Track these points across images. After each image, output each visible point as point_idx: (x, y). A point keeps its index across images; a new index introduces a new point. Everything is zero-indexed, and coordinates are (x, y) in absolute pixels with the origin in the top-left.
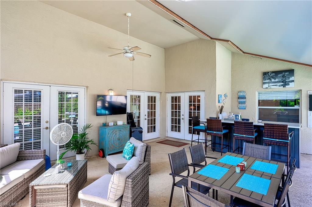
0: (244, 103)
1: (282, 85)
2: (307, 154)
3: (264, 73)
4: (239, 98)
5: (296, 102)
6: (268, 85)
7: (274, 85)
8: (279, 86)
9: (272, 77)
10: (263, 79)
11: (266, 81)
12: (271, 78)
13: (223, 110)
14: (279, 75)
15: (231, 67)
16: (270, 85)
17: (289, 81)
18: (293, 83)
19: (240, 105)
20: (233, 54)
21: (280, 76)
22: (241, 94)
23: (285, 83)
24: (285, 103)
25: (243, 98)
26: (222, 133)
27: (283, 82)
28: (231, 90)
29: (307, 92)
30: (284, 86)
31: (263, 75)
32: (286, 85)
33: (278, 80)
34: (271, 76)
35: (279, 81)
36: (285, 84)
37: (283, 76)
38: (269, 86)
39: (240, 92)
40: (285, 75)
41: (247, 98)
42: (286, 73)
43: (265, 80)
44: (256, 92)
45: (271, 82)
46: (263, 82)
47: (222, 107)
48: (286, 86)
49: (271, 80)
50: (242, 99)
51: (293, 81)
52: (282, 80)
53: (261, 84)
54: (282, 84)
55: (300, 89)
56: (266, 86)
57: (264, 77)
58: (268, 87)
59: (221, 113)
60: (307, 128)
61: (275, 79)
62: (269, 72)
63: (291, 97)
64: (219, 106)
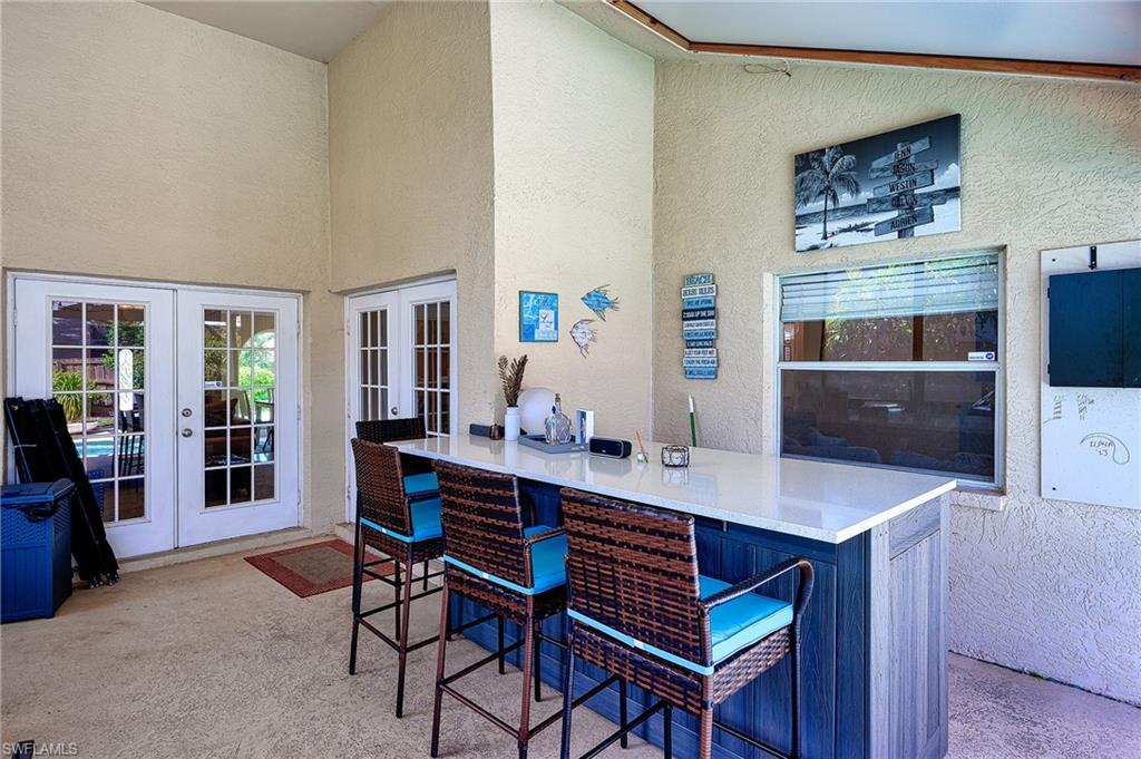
0: (709, 342)
1: (893, 224)
2: (1034, 675)
3: (801, 156)
4: (688, 316)
6: (820, 227)
7: (850, 229)
8: (880, 229)
9: (840, 178)
10: (797, 194)
12: (836, 187)
13: (526, 380)
14: (875, 164)
15: (655, 146)
16: (831, 227)
17: (931, 196)
18: (952, 205)
19: (693, 354)
20: (662, 67)
21: (883, 170)
22: (697, 294)
23: (911, 208)
24: (918, 335)
25: (703, 314)
26: (408, 540)
27: (896, 204)
28: (650, 272)
29: (1035, 257)
30: (903, 228)
31: (798, 171)
32: (915, 218)
33: (872, 196)
34: (834, 170)
35: (879, 201)
36: (910, 213)
37: (899, 168)
38: (825, 237)
39: (690, 279)
40: (912, 160)
41: (721, 312)
42: (916, 147)
43: (806, 201)
44: (766, 275)
45: (835, 210)
46: (799, 212)
47: (524, 361)
48: (919, 230)
49: (835, 198)
50: (700, 318)
51: (954, 192)
52: (895, 193)
53: (788, 221)
54: (894, 214)
55: (997, 244)
56: (810, 234)
57: (802, 181)
58: (818, 241)
59: (512, 402)
60: (1037, 499)
61: (858, 191)
62: (822, 152)
63: (950, 294)
64: (503, 362)
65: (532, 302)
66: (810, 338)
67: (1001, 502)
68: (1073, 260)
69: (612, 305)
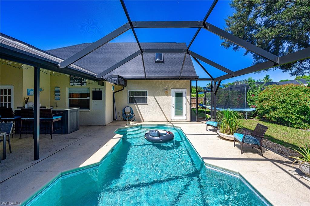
0: (59, 95)
1: (80, 84)
4: (55, 92)
5: (88, 95)
7: (76, 84)
8: (79, 85)
9: (75, 79)
10: (70, 80)
11: (72, 81)
16: (74, 84)
18: (85, 83)
22: (57, 89)
23: (82, 83)
24: (82, 95)
25: (58, 92)
27: (80, 82)
28: (50, 86)
29: (92, 89)
30: (81, 85)
33: (78, 81)
39: (56, 87)
41: (61, 92)
44: (67, 88)
45: (74, 82)
48: (82, 85)
53: (69, 83)
54: (80, 83)
55: (89, 87)
56: (72, 84)
59: (26, 103)
60: (92, 110)
63: (84, 91)
64: (25, 98)
65: (29, 90)
66: (71, 95)
67: (89, 111)
68: (94, 90)
69: (43, 90)
